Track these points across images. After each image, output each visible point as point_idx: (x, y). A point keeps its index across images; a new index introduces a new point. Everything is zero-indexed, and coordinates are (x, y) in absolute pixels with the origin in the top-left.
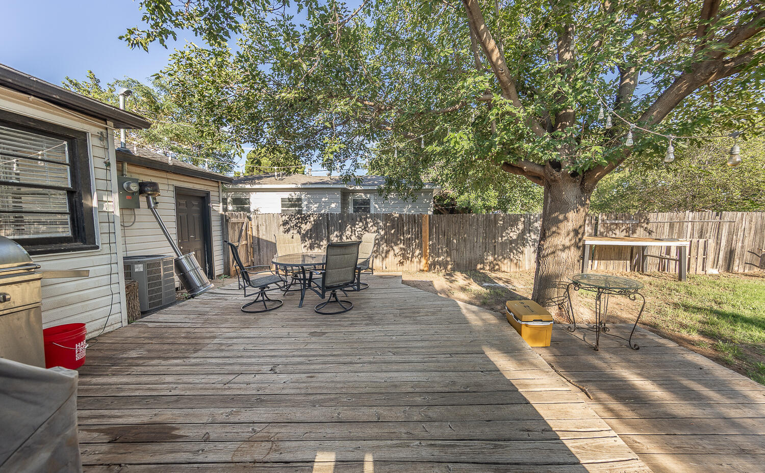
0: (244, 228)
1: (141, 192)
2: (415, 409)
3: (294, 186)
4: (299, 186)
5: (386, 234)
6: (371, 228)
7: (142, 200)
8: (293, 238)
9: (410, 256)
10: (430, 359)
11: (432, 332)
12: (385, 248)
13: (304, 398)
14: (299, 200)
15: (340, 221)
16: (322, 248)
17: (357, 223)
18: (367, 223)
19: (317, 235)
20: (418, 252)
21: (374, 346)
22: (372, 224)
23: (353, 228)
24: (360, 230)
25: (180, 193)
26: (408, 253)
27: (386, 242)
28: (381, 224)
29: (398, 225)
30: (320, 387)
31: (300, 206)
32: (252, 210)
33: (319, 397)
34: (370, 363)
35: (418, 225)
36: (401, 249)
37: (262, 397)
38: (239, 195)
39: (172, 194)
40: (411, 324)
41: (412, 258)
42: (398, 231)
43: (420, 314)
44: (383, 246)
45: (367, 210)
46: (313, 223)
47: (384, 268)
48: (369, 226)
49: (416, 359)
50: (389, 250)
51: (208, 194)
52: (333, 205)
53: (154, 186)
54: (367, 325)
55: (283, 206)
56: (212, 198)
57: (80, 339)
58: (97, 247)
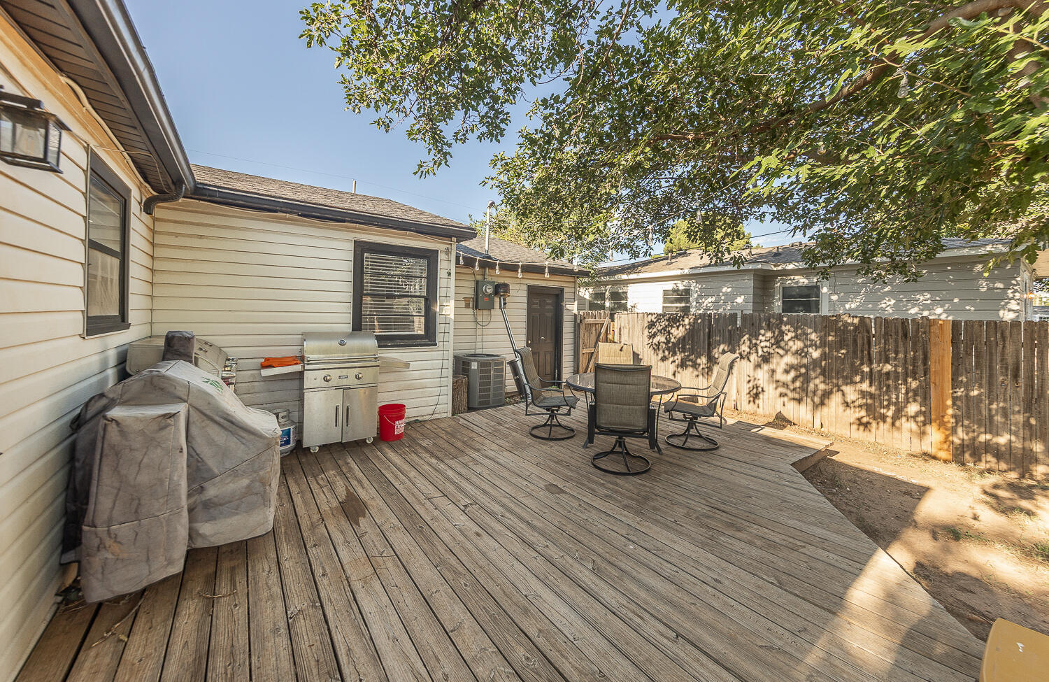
0: (603, 331)
1: (496, 293)
2: (498, 659)
3: (678, 272)
4: (686, 271)
5: (824, 356)
6: (791, 343)
7: (497, 300)
8: (621, 350)
9: (890, 413)
10: (631, 615)
11: (709, 576)
12: (822, 387)
13: (442, 551)
14: (687, 291)
15: (730, 328)
16: (700, 369)
17: (762, 332)
18: (782, 333)
19: (693, 347)
20: (913, 408)
21: (585, 541)
22: (791, 335)
23: (754, 341)
24: (768, 344)
25: (533, 292)
26: (882, 407)
27: (823, 373)
28: (813, 336)
29: (855, 341)
30: (467, 552)
31: (687, 300)
32: (629, 307)
33: (453, 561)
34: (549, 560)
35: (914, 344)
36: (863, 394)
37: (426, 528)
38: (616, 288)
39: (525, 293)
40: (693, 541)
41: (896, 417)
42: (855, 353)
43: (739, 535)
44: (817, 381)
45: (812, 306)
46: (688, 327)
47: (817, 425)
48: (786, 338)
49: (608, 599)
50: (831, 392)
51: (562, 290)
52: (740, 300)
53: (506, 286)
54: (626, 507)
55: (665, 300)
56: (566, 296)
57: (401, 417)
58: (436, 345)
